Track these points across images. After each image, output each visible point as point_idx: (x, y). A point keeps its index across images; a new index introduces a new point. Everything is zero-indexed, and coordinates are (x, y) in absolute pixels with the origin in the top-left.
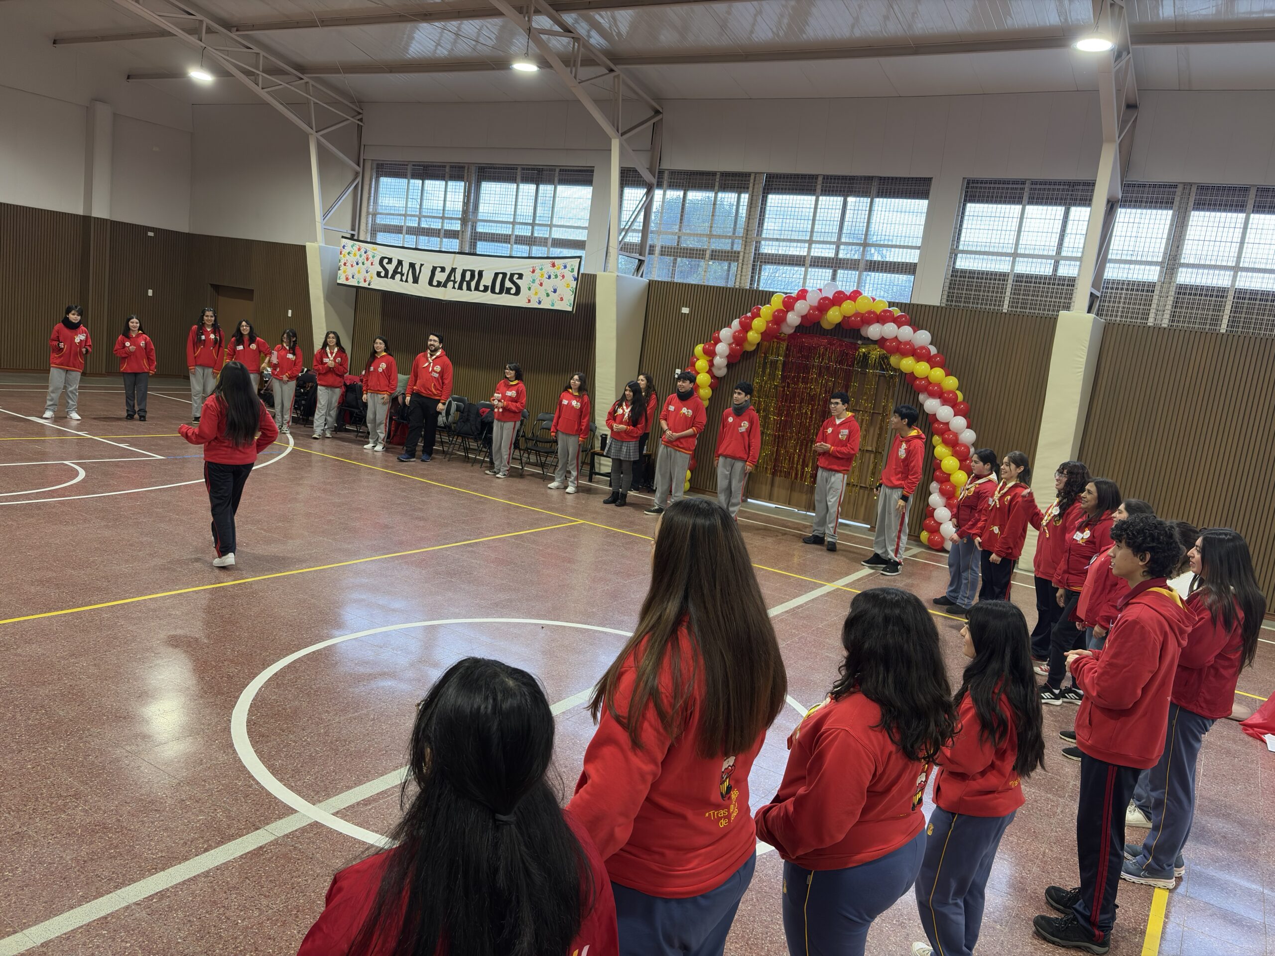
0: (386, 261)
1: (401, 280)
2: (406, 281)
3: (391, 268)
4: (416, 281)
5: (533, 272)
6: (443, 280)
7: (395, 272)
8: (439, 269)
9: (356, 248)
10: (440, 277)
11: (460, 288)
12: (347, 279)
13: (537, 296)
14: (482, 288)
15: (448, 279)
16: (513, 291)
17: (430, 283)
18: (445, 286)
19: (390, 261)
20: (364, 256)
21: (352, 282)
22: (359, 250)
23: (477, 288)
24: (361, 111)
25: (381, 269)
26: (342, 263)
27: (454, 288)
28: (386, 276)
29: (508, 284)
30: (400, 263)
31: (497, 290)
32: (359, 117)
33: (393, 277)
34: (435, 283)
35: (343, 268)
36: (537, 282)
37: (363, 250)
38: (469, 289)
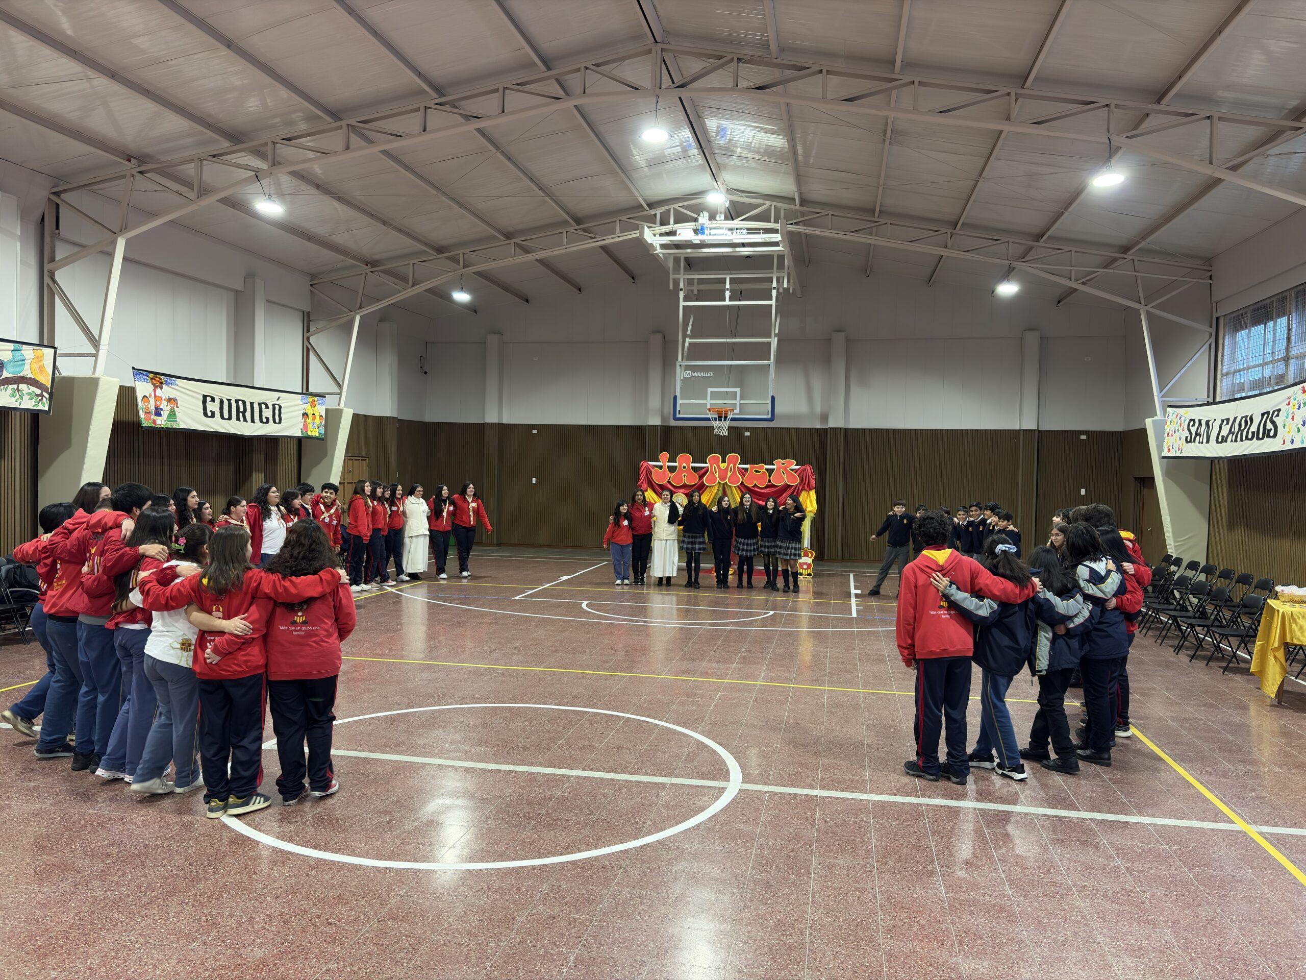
0: (1192, 423)
1: (1199, 443)
2: (1202, 443)
3: (1193, 430)
4: (1208, 442)
5: (1289, 404)
6: (1225, 435)
7: (1197, 434)
8: (1225, 422)
9: (1175, 416)
10: (1225, 430)
11: (1236, 441)
12: (1169, 450)
13: (1290, 435)
14: (1250, 436)
15: (1230, 432)
16: (1272, 433)
17: (1217, 441)
18: (1226, 441)
19: (1194, 420)
20: (1179, 422)
21: (1172, 454)
22: (1177, 416)
23: (1247, 438)
24: (1210, 268)
25: (1188, 434)
26: (1166, 435)
27: (1232, 441)
28: (1190, 441)
29: (1269, 426)
30: (1200, 421)
31: (1261, 436)
32: (1210, 274)
33: (1194, 441)
34: (1220, 440)
35: (1166, 439)
36: (1290, 416)
37: (1179, 417)
38: (1241, 440)
